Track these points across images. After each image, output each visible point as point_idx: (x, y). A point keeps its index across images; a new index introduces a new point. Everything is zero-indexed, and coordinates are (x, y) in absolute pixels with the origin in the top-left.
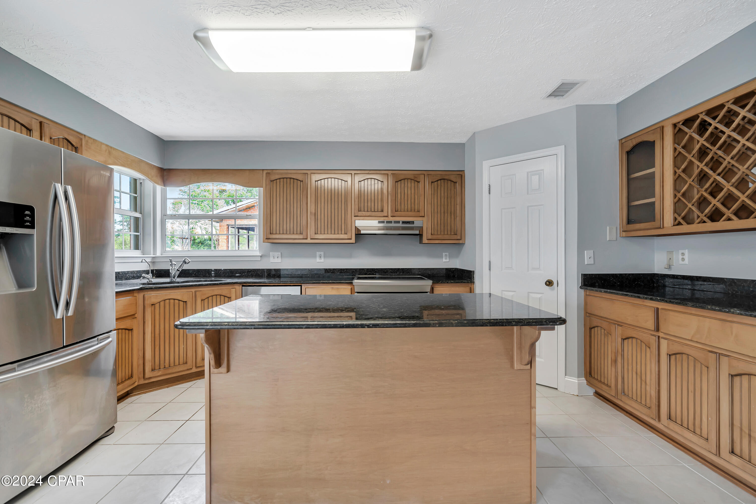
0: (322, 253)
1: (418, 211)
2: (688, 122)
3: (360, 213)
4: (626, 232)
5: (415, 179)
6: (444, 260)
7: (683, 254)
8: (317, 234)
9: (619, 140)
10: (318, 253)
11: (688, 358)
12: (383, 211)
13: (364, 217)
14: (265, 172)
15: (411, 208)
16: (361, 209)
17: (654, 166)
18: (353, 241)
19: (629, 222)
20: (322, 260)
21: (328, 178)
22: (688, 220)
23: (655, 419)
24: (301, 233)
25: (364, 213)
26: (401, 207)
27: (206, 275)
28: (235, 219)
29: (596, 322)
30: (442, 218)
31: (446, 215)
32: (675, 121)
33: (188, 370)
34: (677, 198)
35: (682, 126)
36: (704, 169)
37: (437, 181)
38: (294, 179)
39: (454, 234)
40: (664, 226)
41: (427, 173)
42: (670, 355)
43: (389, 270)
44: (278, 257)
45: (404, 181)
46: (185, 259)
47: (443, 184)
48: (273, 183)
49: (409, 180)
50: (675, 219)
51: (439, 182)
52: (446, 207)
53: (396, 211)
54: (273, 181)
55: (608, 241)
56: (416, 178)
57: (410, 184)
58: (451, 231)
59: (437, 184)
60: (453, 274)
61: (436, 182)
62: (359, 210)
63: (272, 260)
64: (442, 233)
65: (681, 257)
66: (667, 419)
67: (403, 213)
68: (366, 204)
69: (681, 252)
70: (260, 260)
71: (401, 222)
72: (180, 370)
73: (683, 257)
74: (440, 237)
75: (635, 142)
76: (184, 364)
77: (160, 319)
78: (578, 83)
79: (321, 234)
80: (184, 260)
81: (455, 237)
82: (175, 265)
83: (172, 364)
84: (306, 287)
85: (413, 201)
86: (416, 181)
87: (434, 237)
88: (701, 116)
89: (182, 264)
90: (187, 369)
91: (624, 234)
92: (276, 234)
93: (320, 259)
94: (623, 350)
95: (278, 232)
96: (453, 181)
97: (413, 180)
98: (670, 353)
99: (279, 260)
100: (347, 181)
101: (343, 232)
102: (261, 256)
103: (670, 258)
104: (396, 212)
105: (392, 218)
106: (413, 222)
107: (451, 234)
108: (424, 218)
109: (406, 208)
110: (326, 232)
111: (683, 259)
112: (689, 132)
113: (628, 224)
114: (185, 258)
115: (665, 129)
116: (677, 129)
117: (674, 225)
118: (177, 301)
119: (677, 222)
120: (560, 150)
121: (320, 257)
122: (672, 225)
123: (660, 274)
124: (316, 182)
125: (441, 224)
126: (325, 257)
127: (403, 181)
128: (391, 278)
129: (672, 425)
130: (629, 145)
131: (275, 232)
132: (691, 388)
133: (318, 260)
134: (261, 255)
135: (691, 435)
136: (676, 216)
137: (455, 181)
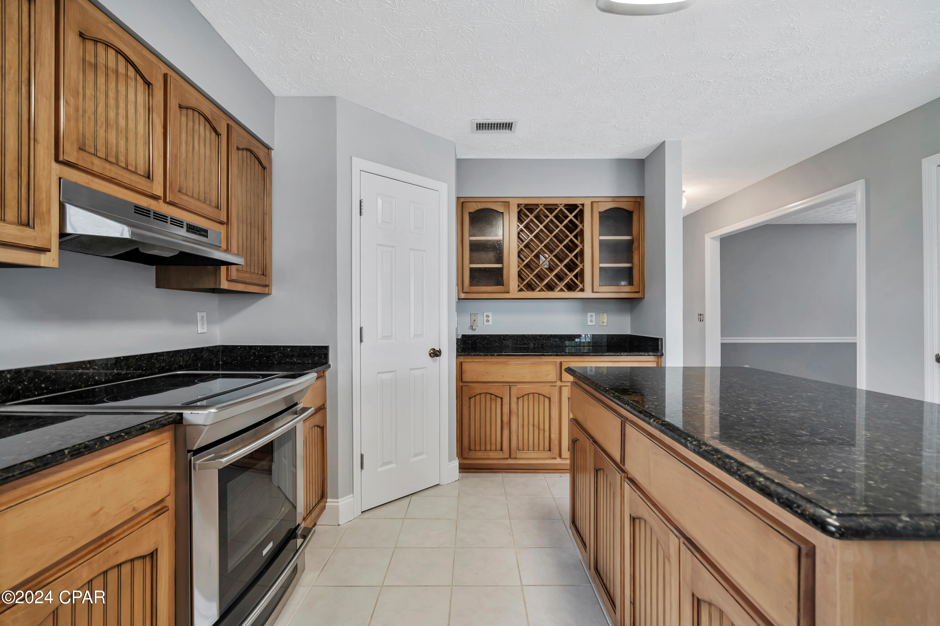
2: (530, 208)
4: (467, 294)
7: (488, 316)
9: (458, 197)
22: (530, 287)
25: (96, 160)
32: (520, 202)
34: (519, 268)
37: (243, 149)
40: (510, 291)
50: (519, 286)
65: (485, 319)
73: (488, 319)
88: (541, 207)
91: (463, 296)
96: (261, 163)
103: (475, 320)
106: (206, 231)
108: (223, 226)
111: (488, 321)
112: (530, 216)
113: (470, 285)
115: (511, 205)
116: (521, 210)
117: (518, 291)
119: (520, 288)
122: (516, 291)
123: (468, 335)
136: (519, 284)
137: (263, 163)
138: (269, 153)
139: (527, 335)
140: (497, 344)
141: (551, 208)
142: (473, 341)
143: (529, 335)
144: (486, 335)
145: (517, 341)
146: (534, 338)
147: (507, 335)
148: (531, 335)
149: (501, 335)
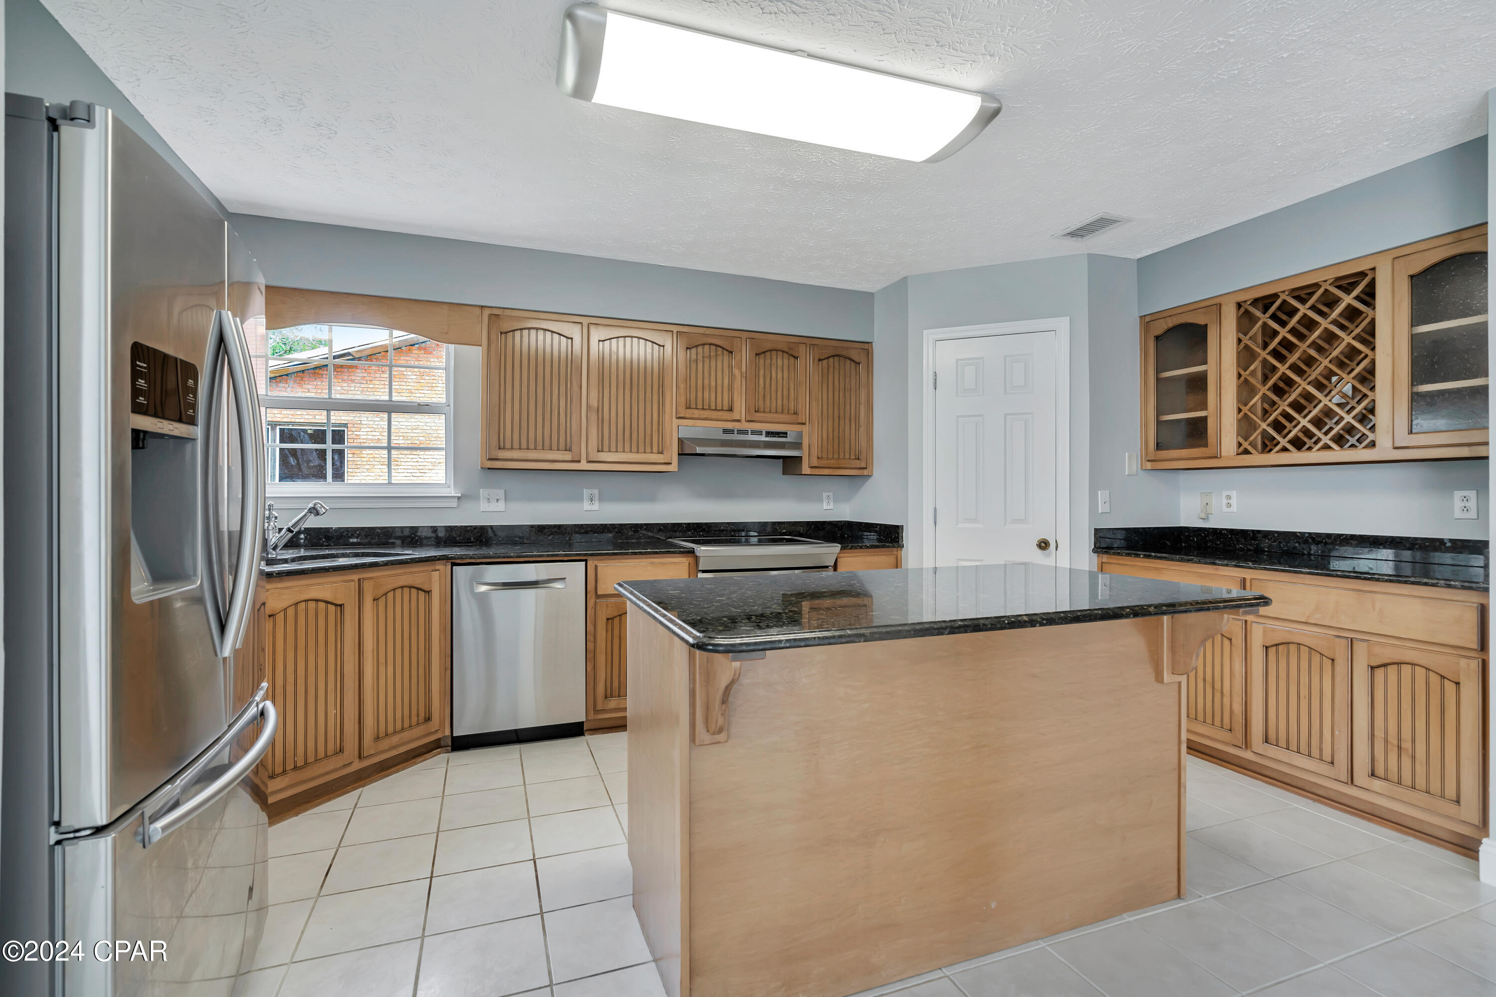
0: (596, 492)
1: (795, 413)
2: (1265, 302)
3: (689, 413)
4: (1154, 463)
5: (791, 352)
6: (825, 506)
7: (1228, 497)
8: (602, 451)
9: (1141, 317)
10: (586, 492)
11: (1299, 650)
12: (731, 410)
13: (695, 421)
14: (487, 312)
15: (782, 405)
16: (690, 404)
17: (1205, 362)
18: (674, 467)
19: (1159, 446)
20: (596, 506)
21: (625, 337)
23: (1241, 747)
24: (568, 449)
25: (696, 411)
26: (764, 404)
27: (321, 542)
28: (390, 413)
30: (836, 427)
31: (842, 422)
32: (1241, 298)
33: (345, 766)
34: (1242, 414)
35: (1250, 307)
36: (1287, 374)
37: (828, 358)
38: (553, 332)
39: (855, 459)
40: (1222, 455)
41: (811, 342)
42: (1267, 647)
43: (729, 526)
44: (497, 500)
45: (771, 355)
46: (315, 505)
47: (837, 365)
48: (506, 338)
49: (780, 352)
50: (1240, 445)
51: (831, 360)
52: (842, 408)
53: (755, 411)
54: (506, 333)
55: (1128, 475)
56: (792, 350)
57: (780, 361)
58: (850, 453)
59: (828, 364)
60: (840, 532)
61: (826, 361)
62: (688, 407)
63: (484, 506)
64: (836, 456)
65: (1225, 501)
66: (1263, 743)
67: (768, 416)
68: (700, 394)
69: (1225, 493)
70: (456, 506)
71: (764, 433)
72: (330, 769)
73: (1229, 501)
74: (832, 462)
75: (1170, 323)
76: (336, 753)
77: (285, 650)
78: (1118, 221)
79: (610, 451)
80: (311, 505)
81: (857, 464)
82: (276, 518)
83: (311, 759)
84: (596, 562)
85: (785, 393)
86: (792, 356)
87: (823, 463)
88: (1284, 296)
89: (305, 515)
90: (341, 765)
91: (1149, 465)
92: (512, 448)
93: (592, 503)
95: (516, 445)
96: (854, 361)
97: (787, 353)
98: (1267, 645)
99: (501, 506)
100: (663, 346)
101: (655, 449)
102: (459, 498)
103: (1207, 503)
104: (756, 413)
105: (747, 423)
106: (786, 433)
107: (850, 458)
108: (803, 426)
109: (774, 405)
110: (620, 448)
111: (1229, 505)
112: (1263, 318)
113: (1157, 449)
114: (314, 502)
115: (1224, 308)
116: (1242, 310)
117: (1237, 454)
118: (322, 605)
119: (1241, 449)
120: (1062, 324)
121: (592, 500)
122: (1235, 454)
124: (601, 343)
125: (833, 440)
126: (601, 499)
127: (768, 354)
128: (732, 541)
129: (1271, 751)
130: (1161, 327)
131: (508, 445)
132: (1304, 692)
133: (587, 506)
134: (459, 495)
135: (1306, 760)
136: (1241, 440)
137: (857, 360)
138: (866, 348)
139: (1300, 533)
140: (1242, 546)
141: (1302, 294)
142: (1200, 538)
143: (1303, 534)
144: (1221, 529)
145: (1280, 543)
146: (1313, 539)
147: (1259, 532)
148: (1308, 533)
149: (1247, 531)
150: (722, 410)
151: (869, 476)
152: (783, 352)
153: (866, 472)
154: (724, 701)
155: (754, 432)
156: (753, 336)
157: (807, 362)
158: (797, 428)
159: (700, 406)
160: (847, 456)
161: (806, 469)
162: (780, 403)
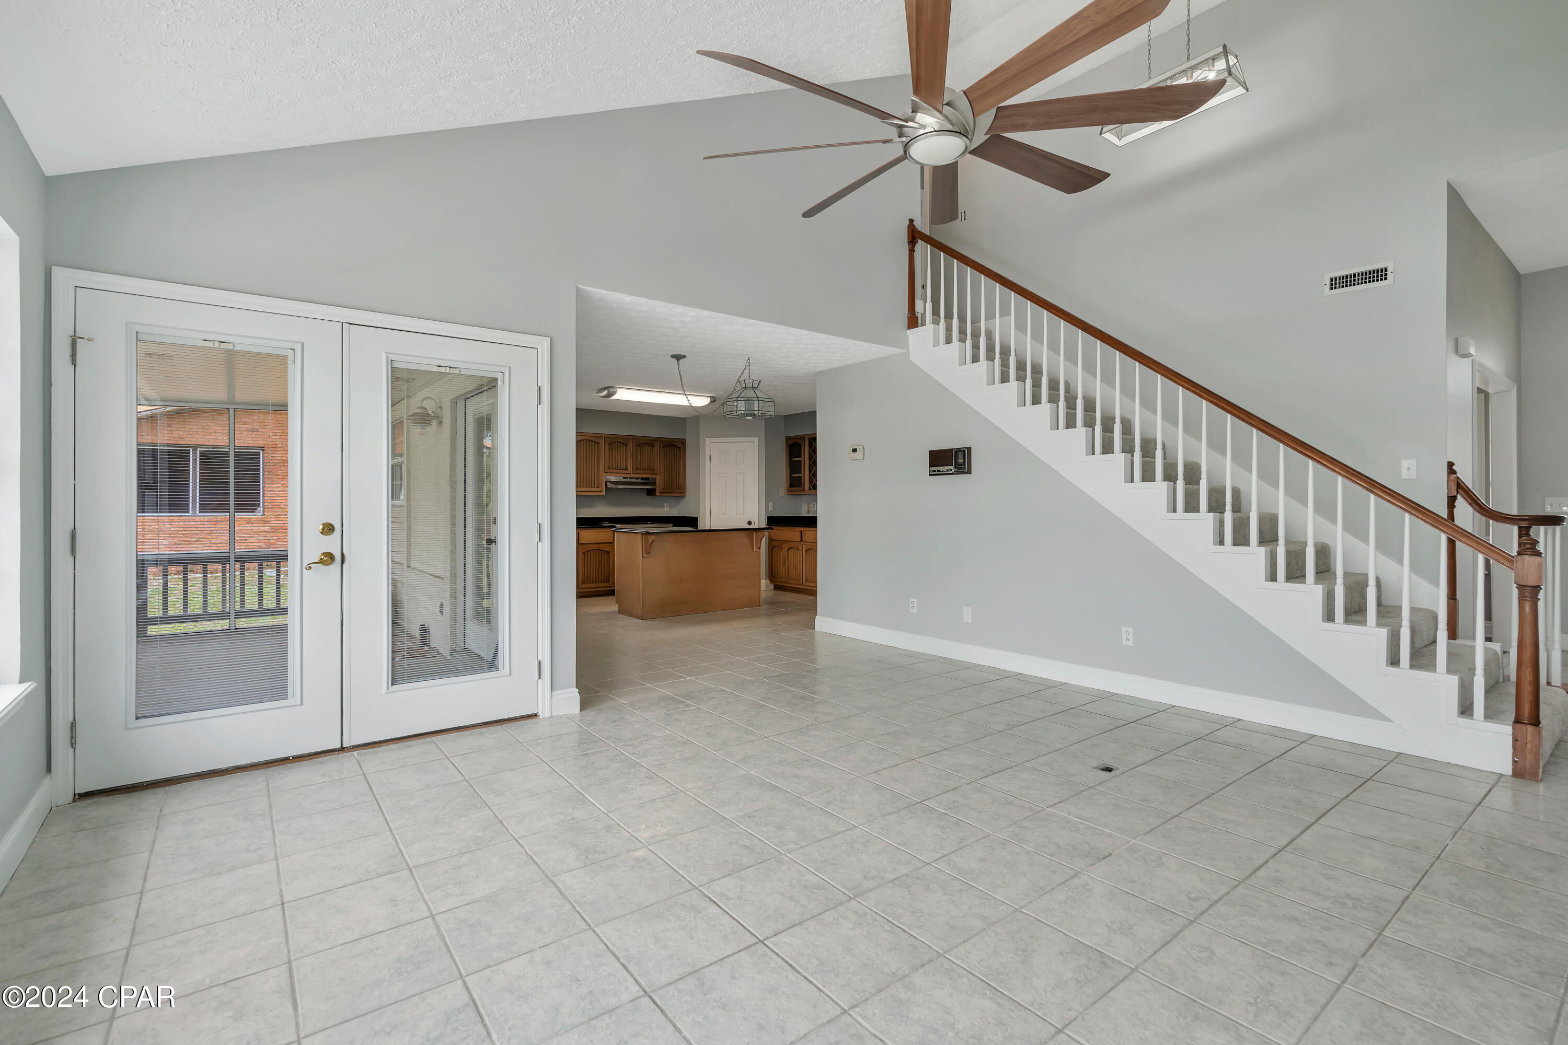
1: (653, 470)
3: (609, 471)
5: (651, 444)
6: (665, 510)
12: (627, 469)
13: (612, 474)
16: (610, 467)
17: (801, 457)
18: (603, 493)
25: (612, 470)
26: (640, 467)
29: (775, 543)
30: (671, 475)
31: (673, 473)
32: (810, 437)
34: (810, 476)
35: (812, 440)
37: (666, 446)
39: (679, 489)
40: (805, 491)
41: (660, 440)
47: (671, 449)
49: (646, 445)
50: (809, 487)
51: (668, 447)
52: (673, 467)
53: (636, 470)
55: (780, 497)
57: (646, 448)
61: (666, 448)
64: (670, 488)
67: (642, 472)
68: (614, 463)
69: (813, 503)
71: (640, 479)
74: (669, 491)
75: (793, 441)
81: (679, 491)
85: (649, 461)
86: (652, 446)
87: (665, 491)
91: (788, 493)
94: (788, 555)
100: (599, 443)
101: (596, 486)
105: (633, 475)
107: (676, 489)
108: (656, 476)
109: (644, 467)
113: (790, 487)
120: (754, 440)
122: (809, 490)
125: (669, 481)
127: (642, 446)
137: (679, 447)
138: (683, 442)
150: (623, 469)
151: (684, 496)
152: (648, 444)
153: (683, 495)
154: (650, 546)
155: (636, 478)
156: (635, 438)
157: (657, 446)
158: (654, 476)
159: (614, 468)
160: (675, 487)
161: (658, 494)
162: (647, 466)
